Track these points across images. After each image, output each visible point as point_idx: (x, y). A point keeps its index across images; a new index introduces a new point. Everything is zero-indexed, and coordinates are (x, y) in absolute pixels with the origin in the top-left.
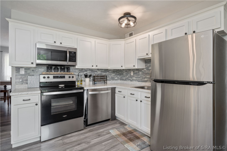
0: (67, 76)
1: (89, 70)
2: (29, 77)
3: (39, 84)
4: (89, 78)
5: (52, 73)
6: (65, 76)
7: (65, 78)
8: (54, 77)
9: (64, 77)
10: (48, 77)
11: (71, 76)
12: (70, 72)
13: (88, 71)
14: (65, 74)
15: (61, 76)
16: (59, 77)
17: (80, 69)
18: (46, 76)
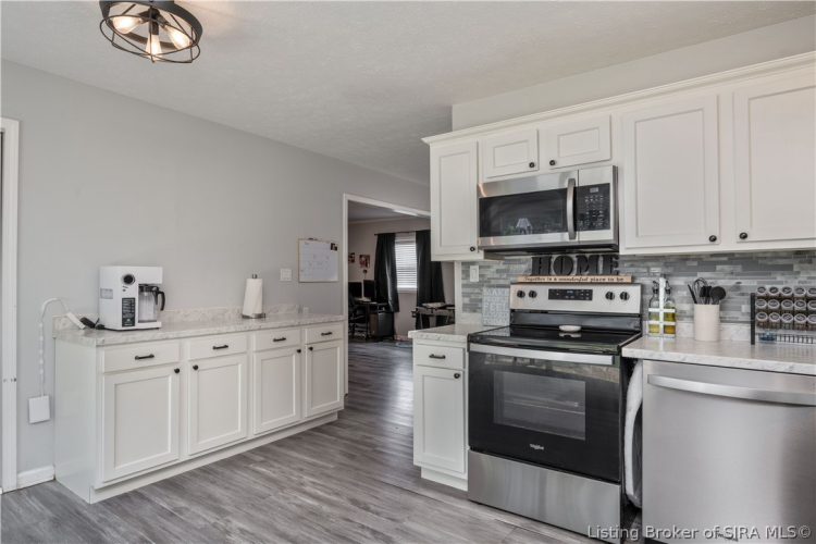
0: (599, 292)
1: (725, 259)
2: (485, 290)
3: (508, 316)
4: (716, 307)
5: (546, 279)
6: (591, 291)
7: (591, 299)
8: (553, 295)
9: (588, 295)
10: (533, 294)
11: (617, 290)
12: (617, 273)
13: (719, 267)
14: (591, 283)
15: (574, 291)
16: (570, 295)
17: (671, 256)
18: (527, 289)
